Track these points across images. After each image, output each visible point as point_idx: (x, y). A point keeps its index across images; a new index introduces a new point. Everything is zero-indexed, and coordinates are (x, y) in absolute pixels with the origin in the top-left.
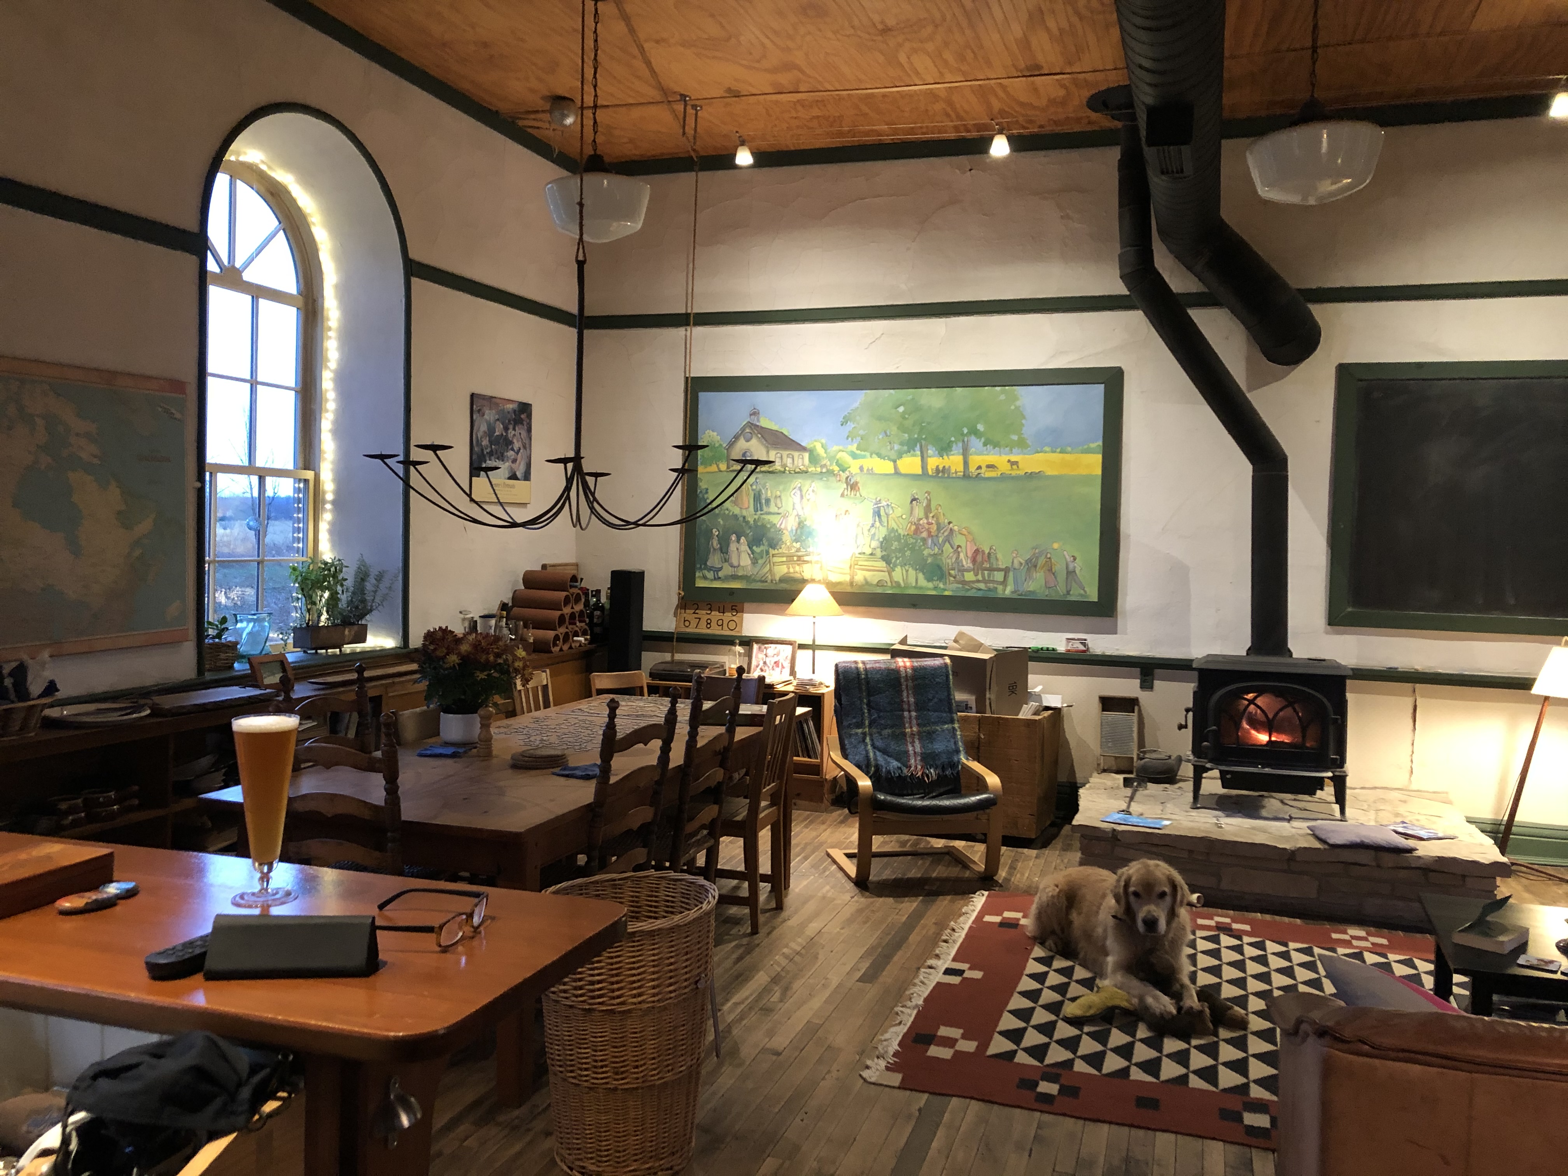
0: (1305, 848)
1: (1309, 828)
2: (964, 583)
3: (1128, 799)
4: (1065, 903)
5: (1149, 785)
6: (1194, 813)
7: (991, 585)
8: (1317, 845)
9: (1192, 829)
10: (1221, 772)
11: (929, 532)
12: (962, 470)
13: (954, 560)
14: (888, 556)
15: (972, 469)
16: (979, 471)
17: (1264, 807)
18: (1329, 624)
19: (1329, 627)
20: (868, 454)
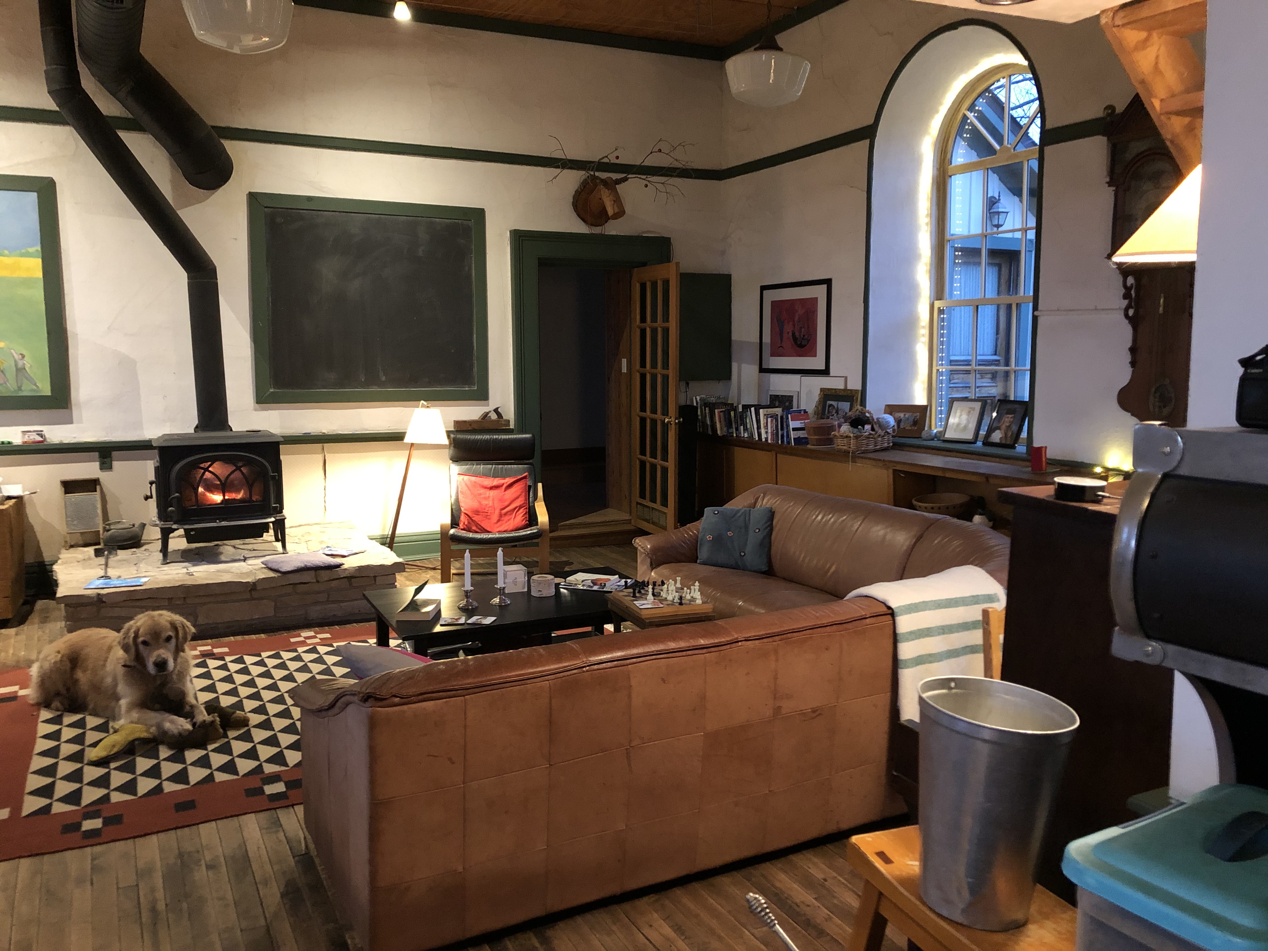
0: (264, 578)
1: (263, 563)
3: (103, 567)
4: (68, 665)
5: (119, 552)
6: (166, 568)
8: (272, 574)
9: (169, 580)
10: (185, 530)
17: (221, 553)
18: (257, 403)
19: (257, 405)
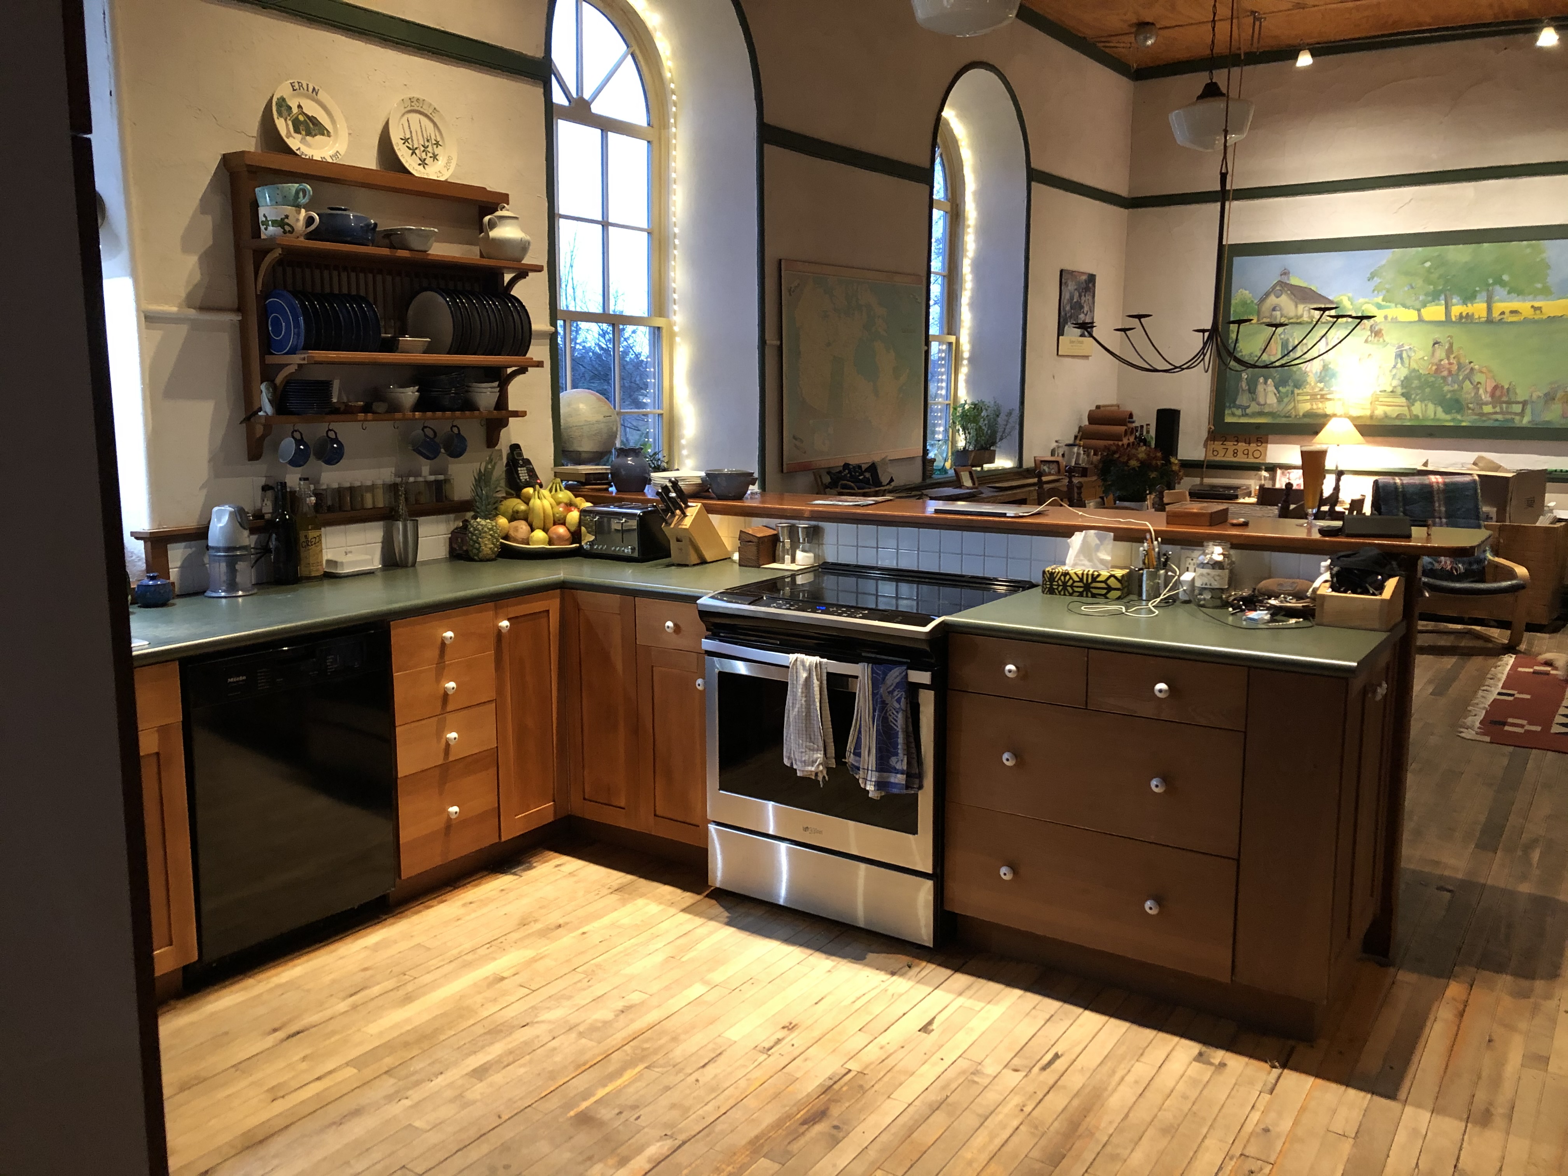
2: (1482, 414)
7: (1509, 417)
11: (1450, 372)
12: (1485, 315)
13: (1473, 395)
14: (1408, 393)
15: (1496, 314)
16: (1502, 316)
20: (1393, 305)
